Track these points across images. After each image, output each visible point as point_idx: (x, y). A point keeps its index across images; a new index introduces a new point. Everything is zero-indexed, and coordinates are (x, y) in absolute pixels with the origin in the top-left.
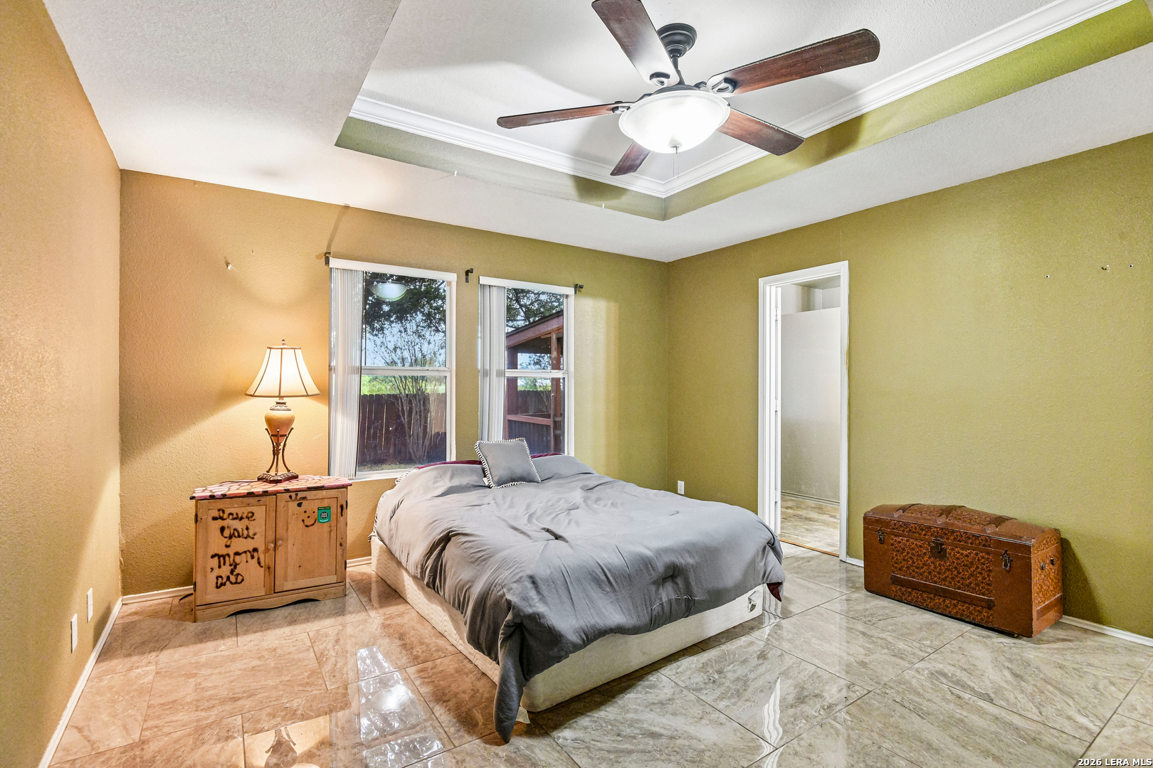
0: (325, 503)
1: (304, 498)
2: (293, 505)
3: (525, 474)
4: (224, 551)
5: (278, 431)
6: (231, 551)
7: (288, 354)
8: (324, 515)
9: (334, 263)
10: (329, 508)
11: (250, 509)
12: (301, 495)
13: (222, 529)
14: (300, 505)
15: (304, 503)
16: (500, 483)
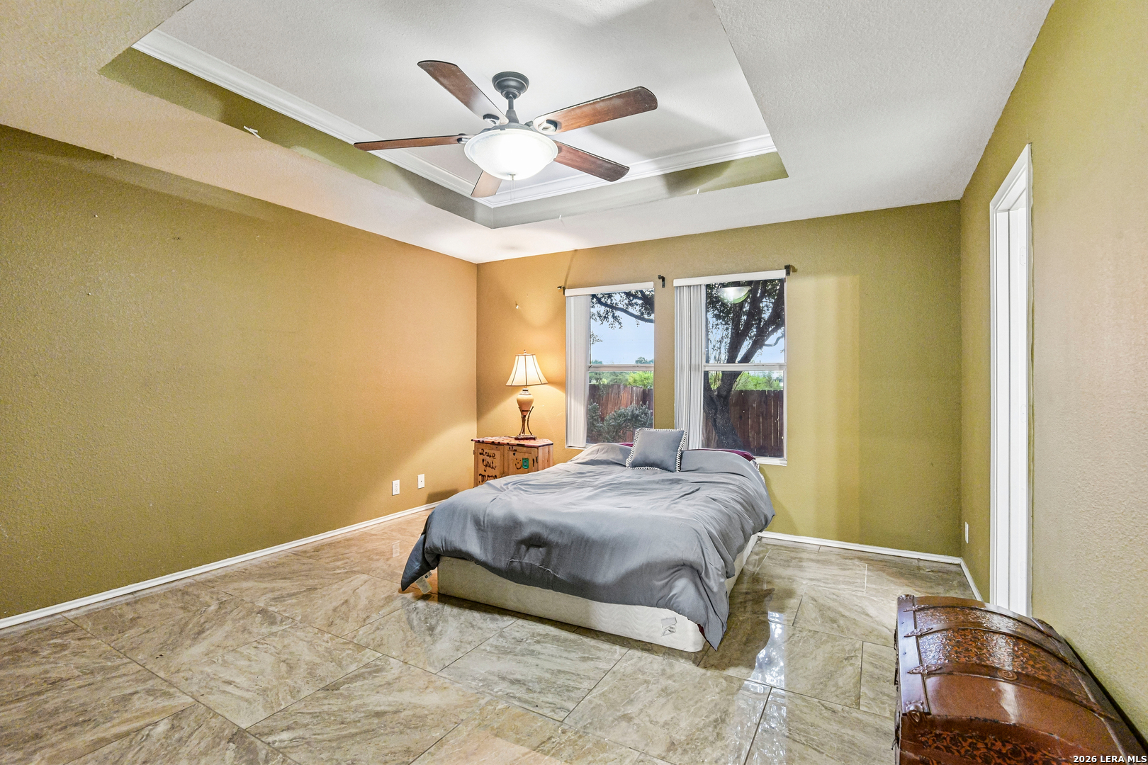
0: (526, 456)
1: (516, 450)
2: (511, 453)
3: (659, 462)
4: (483, 473)
5: (525, 408)
6: (486, 474)
7: (529, 358)
8: (525, 464)
9: (568, 292)
10: (527, 459)
11: (493, 451)
12: (515, 448)
13: (483, 460)
14: (514, 454)
15: (516, 453)
16: (634, 465)
